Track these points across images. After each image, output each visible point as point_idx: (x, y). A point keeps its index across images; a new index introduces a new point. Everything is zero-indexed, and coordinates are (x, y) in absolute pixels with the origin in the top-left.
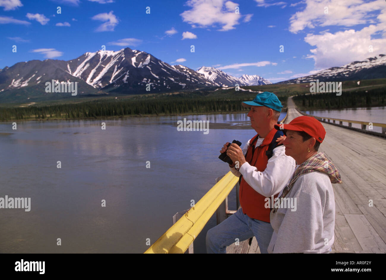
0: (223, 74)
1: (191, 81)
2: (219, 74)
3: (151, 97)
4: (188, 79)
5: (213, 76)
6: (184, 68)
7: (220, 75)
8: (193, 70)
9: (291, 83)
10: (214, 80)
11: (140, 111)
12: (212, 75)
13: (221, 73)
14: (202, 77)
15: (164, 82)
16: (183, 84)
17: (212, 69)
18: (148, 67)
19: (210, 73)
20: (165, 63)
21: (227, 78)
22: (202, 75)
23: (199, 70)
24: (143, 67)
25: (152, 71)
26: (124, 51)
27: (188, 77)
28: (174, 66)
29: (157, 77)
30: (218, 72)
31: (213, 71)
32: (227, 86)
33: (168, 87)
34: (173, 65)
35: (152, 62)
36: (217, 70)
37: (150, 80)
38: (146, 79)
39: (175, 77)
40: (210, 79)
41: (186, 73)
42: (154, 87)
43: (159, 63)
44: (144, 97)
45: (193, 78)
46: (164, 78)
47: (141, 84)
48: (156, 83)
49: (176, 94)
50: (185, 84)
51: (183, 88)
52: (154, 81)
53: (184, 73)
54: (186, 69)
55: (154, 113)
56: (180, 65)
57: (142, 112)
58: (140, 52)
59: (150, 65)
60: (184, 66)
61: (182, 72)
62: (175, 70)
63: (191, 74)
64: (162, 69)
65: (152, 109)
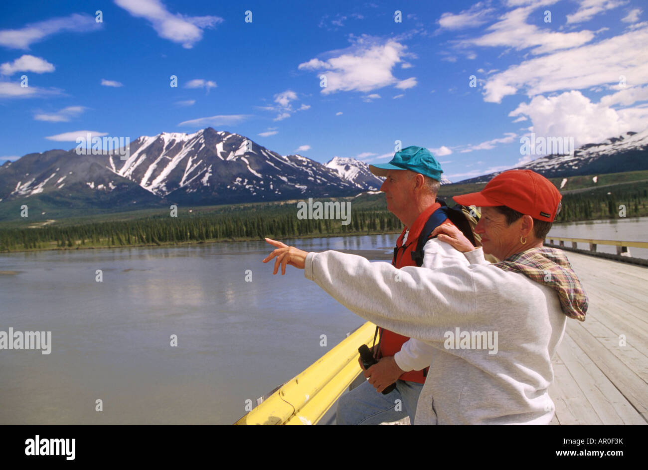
1: (315, 181)
2: (361, 169)
3: (249, 208)
4: (310, 178)
5: (352, 172)
6: (304, 159)
7: (365, 171)
8: (319, 163)
9: (483, 181)
10: (353, 179)
11: (233, 233)
12: (350, 171)
14: (334, 175)
15: (271, 183)
16: (302, 187)
17: (350, 160)
18: (243, 158)
19: (347, 168)
20: (271, 152)
22: (333, 170)
23: (328, 163)
24: (235, 160)
25: (250, 165)
26: (204, 133)
27: (310, 174)
28: (287, 157)
29: (259, 175)
30: (360, 165)
31: (352, 165)
32: (376, 189)
33: (277, 192)
34: (284, 155)
35: (250, 150)
36: (358, 163)
37: (246, 181)
39: (288, 175)
40: (347, 178)
41: (307, 169)
42: (254, 192)
43: (261, 152)
44: (237, 210)
45: (319, 175)
46: (271, 177)
47: (231, 187)
48: (257, 186)
49: (291, 204)
50: (306, 187)
51: (302, 193)
52: (255, 182)
53: (304, 168)
54: (307, 161)
55: (256, 235)
56: (297, 156)
57: (236, 234)
58: (231, 134)
59: (246, 156)
60: (303, 157)
61: (301, 166)
62: (289, 163)
63: (315, 169)
64: (267, 161)
65: (253, 229)
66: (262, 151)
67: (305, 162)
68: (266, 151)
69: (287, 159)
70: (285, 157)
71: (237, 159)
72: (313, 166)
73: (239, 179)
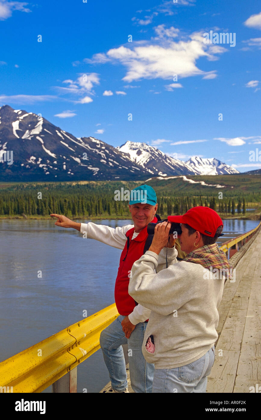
0: (160, 155)
1: (108, 163)
2: (153, 155)
3: (41, 186)
4: (102, 161)
5: (144, 157)
6: (98, 142)
7: (156, 157)
8: (112, 147)
10: (144, 164)
11: (24, 210)
12: (141, 156)
13: (157, 153)
14: (126, 159)
15: (64, 163)
16: (94, 169)
17: (143, 145)
18: (38, 138)
19: (139, 153)
20: (67, 133)
21: (167, 161)
22: (125, 154)
23: (121, 147)
24: (30, 139)
25: (44, 144)
27: (103, 157)
28: (82, 139)
29: (53, 155)
30: (152, 151)
31: (144, 150)
32: (165, 175)
33: (69, 173)
34: (79, 137)
35: (45, 130)
36: (150, 148)
37: (40, 160)
38: (35, 158)
40: (139, 162)
41: (100, 151)
42: (47, 171)
43: (56, 133)
44: (30, 187)
45: (111, 158)
46: (64, 157)
47: (25, 165)
48: (51, 165)
49: (82, 185)
50: (98, 169)
51: (94, 174)
52: (48, 161)
53: (97, 150)
54: (101, 144)
55: (47, 214)
56: (91, 138)
57: (28, 211)
58: (27, 113)
59: (42, 136)
60: (97, 140)
61: (94, 148)
62: (83, 145)
63: (108, 152)
64: (61, 142)
65: (44, 208)
66: (57, 131)
67: (98, 144)
68: (61, 131)
69: (81, 141)
70: (79, 139)
71: (32, 138)
72: (106, 149)
73: (33, 158)
